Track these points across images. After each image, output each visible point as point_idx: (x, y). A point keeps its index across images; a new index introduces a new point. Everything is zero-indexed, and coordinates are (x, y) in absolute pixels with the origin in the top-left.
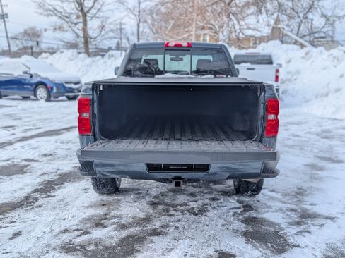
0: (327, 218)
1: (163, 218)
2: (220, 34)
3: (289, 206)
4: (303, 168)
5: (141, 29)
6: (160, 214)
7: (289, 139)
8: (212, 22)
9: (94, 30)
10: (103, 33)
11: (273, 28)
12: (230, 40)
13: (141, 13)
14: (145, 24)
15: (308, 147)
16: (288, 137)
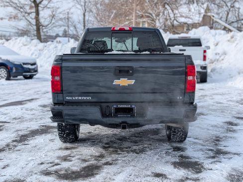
0: (235, 154)
1: (113, 155)
2: (157, 21)
3: (208, 147)
4: (222, 124)
5: (87, 18)
6: (111, 153)
7: (213, 105)
8: (150, 11)
9: (45, 19)
10: (53, 21)
11: (204, 16)
12: (165, 26)
13: (87, 4)
14: (91, 13)
15: (227, 110)
16: (213, 104)
